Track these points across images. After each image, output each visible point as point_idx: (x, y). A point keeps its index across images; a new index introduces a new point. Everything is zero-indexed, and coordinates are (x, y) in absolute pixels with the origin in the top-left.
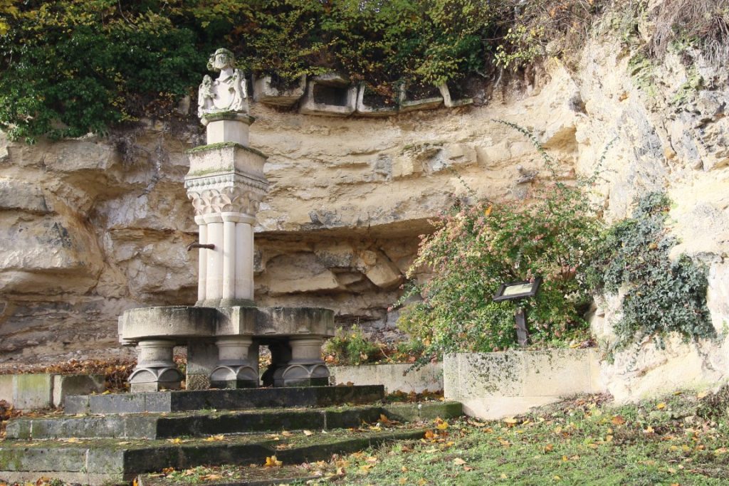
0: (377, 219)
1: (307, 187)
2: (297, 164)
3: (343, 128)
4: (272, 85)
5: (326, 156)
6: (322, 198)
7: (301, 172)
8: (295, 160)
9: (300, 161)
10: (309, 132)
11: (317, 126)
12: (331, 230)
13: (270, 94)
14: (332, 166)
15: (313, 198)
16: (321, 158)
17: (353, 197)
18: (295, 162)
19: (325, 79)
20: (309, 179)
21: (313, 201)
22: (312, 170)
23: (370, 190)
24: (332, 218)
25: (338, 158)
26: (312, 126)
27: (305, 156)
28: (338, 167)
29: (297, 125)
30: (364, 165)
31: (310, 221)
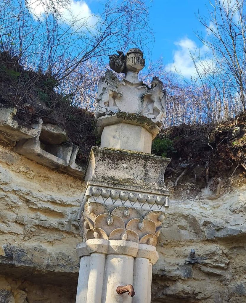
0: (64, 266)
1: (8, 221)
2: (7, 196)
3: (45, 177)
4: (14, 118)
5: (31, 197)
6: (18, 234)
7: (8, 205)
8: (5, 192)
9: (9, 195)
10: (18, 171)
11: (27, 168)
12: (18, 267)
13: (11, 125)
14: (35, 207)
15: (11, 232)
16: (28, 197)
17: (44, 241)
18: (5, 194)
19: (52, 131)
20: (11, 213)
21: (9, 235)
22: (18, 207)
23: (60, 238)
24: (23, 255)
25: (41, 202)
26: (22, 167)
27: (14, 191)
28: (39, 209)
29: (11, 161)
30: (61, 215)
31: (4, 255)
